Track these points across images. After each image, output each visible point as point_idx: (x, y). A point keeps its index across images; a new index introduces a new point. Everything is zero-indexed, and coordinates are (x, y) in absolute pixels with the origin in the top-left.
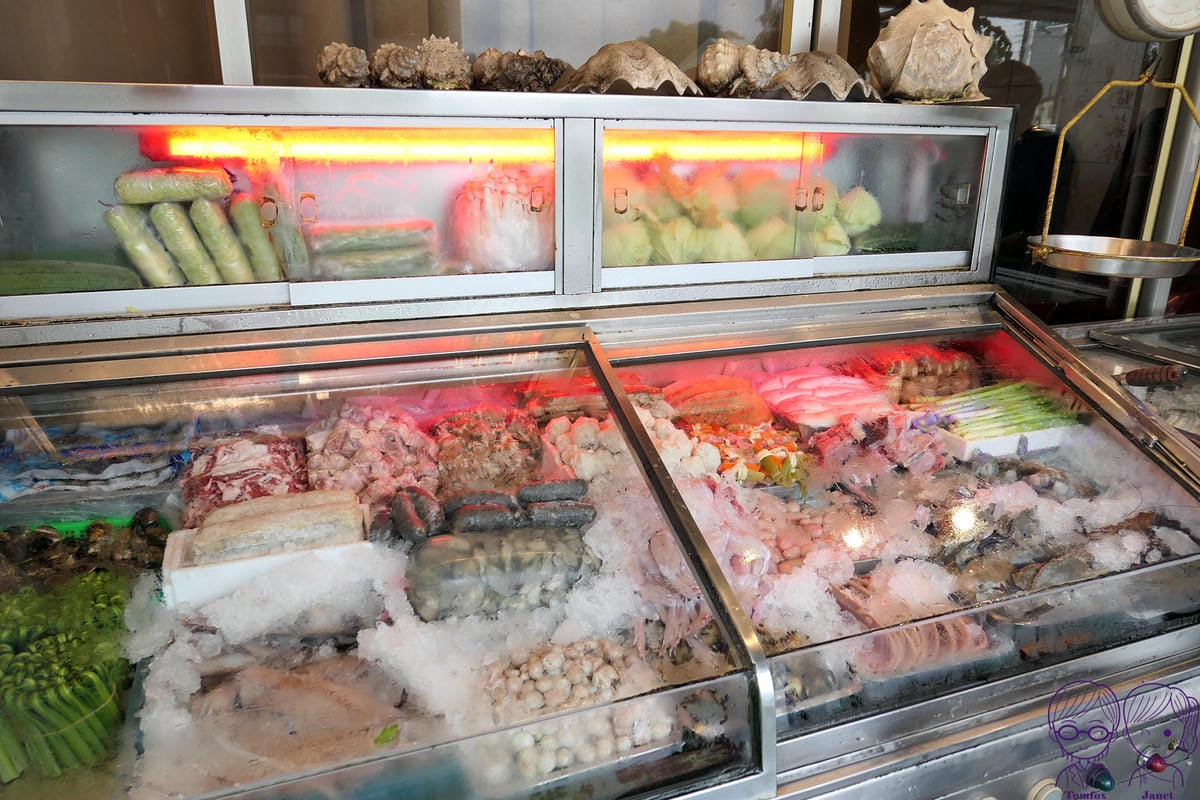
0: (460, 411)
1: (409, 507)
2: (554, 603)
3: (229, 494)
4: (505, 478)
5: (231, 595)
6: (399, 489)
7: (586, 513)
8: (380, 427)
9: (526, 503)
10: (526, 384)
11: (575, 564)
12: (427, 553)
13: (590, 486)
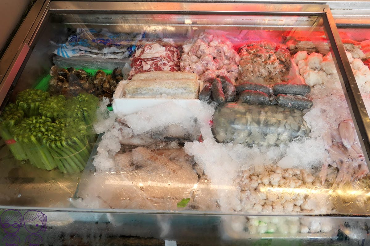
0: (254, 42)
1: (220, 86)
2: (282, 146)
3: (146, 67)
4: (270, 78)
5: (137, 113)
6: (218, 76)
7: (308, 104)
8: (215, 45)
9: (277, 94)
10: (289, 33)
11: (296, 129)
12: (225, 110)
13: (312, 89)
